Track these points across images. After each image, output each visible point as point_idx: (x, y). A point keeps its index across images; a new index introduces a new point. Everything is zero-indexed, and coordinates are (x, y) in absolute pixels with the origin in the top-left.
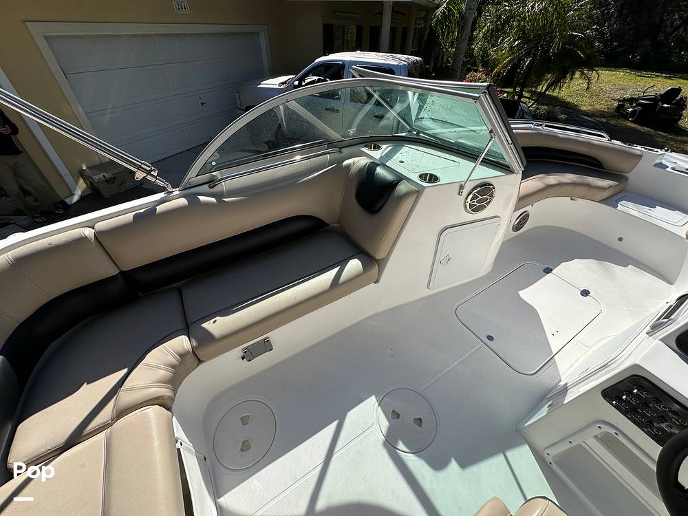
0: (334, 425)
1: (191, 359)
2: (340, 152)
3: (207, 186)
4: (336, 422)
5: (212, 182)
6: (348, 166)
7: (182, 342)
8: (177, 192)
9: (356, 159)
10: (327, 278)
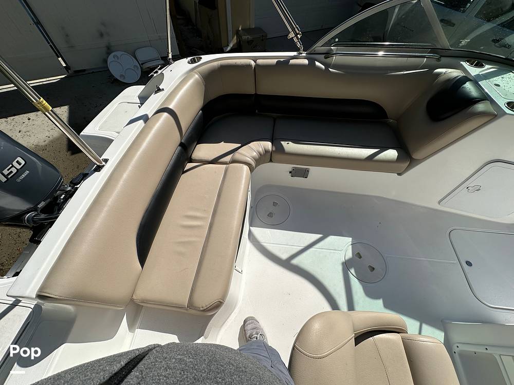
0: (319, 236)
1: (268, 156)
3: (323, 56)
4: (321, 235)
5: (328, 54)
8: (304, 55)
9: (450, 70)
10: (366, 152)
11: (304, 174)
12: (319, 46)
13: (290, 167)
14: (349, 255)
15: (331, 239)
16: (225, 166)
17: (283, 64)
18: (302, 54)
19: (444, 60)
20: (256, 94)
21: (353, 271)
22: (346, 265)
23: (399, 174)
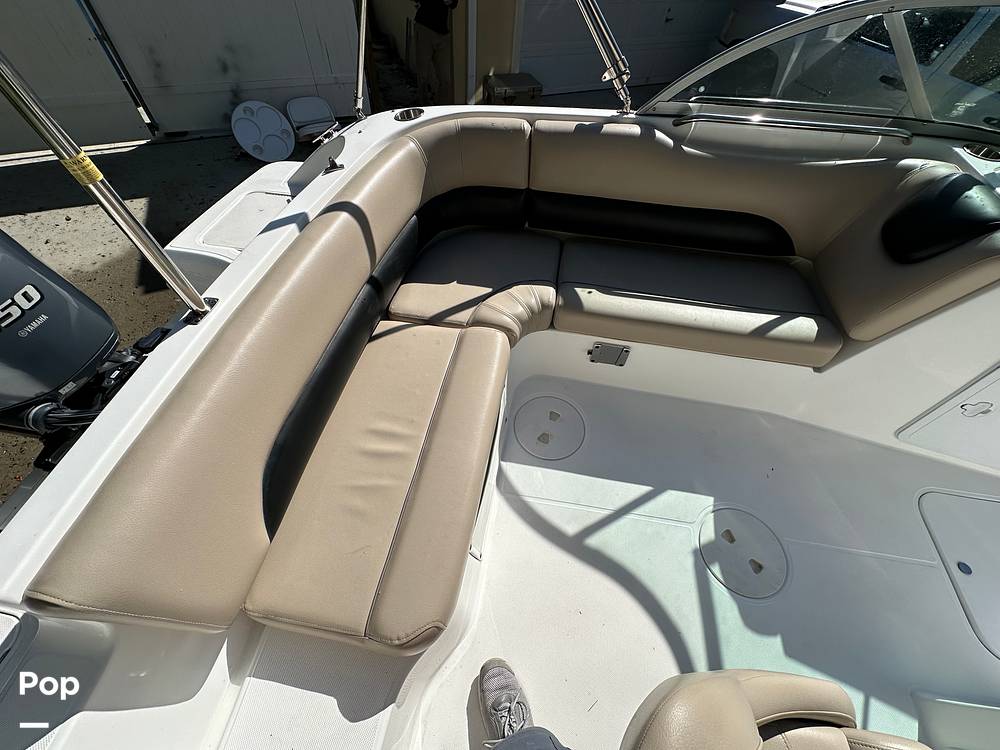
0: (646, 489)
1: (549, 313)
2: (907, 141)
3: (671, 120)
4: (650, 488)
5: (681, 118)
6: (909, 170)
7: (549, 293)
8: (633, 116)
9: (932, 163)
10: (752, 320)
11: (618, 357)
12: (664, 101)
13: (589, 341)
14: (709, 534)
15: (670, 497)
16: (458, 331)
17: (589, 133)
18: (627, 113)
19: (918, 142)
20: (528, 190)
21: (716, 569)
22: (703, 556)
23: (817, 370)
